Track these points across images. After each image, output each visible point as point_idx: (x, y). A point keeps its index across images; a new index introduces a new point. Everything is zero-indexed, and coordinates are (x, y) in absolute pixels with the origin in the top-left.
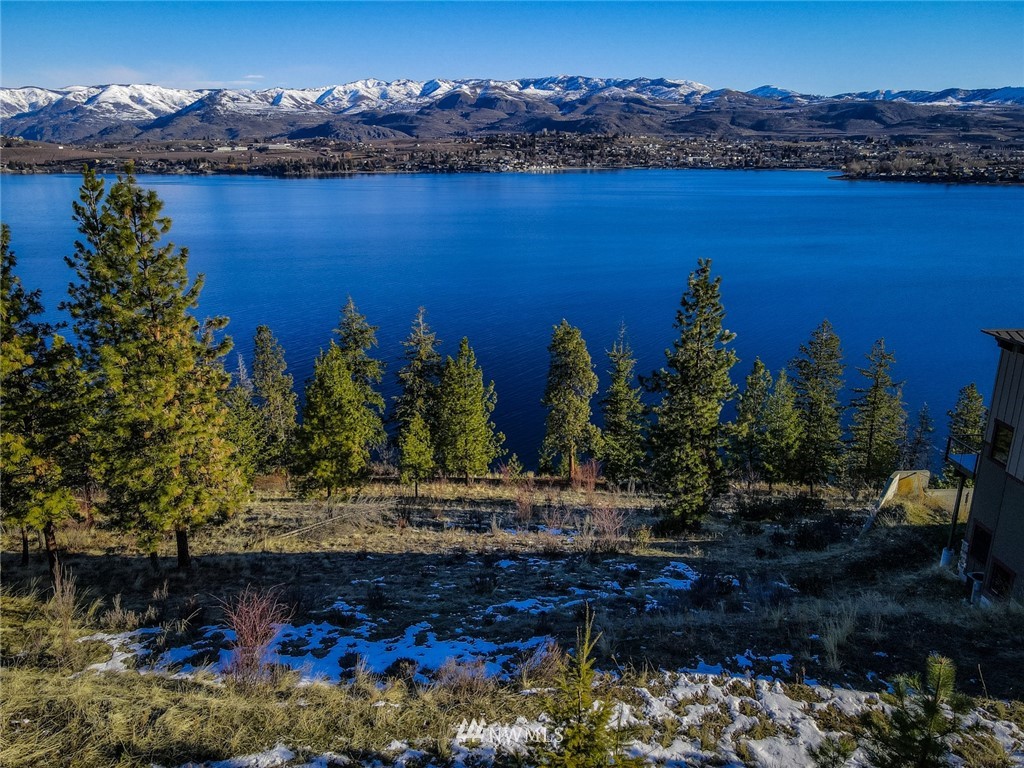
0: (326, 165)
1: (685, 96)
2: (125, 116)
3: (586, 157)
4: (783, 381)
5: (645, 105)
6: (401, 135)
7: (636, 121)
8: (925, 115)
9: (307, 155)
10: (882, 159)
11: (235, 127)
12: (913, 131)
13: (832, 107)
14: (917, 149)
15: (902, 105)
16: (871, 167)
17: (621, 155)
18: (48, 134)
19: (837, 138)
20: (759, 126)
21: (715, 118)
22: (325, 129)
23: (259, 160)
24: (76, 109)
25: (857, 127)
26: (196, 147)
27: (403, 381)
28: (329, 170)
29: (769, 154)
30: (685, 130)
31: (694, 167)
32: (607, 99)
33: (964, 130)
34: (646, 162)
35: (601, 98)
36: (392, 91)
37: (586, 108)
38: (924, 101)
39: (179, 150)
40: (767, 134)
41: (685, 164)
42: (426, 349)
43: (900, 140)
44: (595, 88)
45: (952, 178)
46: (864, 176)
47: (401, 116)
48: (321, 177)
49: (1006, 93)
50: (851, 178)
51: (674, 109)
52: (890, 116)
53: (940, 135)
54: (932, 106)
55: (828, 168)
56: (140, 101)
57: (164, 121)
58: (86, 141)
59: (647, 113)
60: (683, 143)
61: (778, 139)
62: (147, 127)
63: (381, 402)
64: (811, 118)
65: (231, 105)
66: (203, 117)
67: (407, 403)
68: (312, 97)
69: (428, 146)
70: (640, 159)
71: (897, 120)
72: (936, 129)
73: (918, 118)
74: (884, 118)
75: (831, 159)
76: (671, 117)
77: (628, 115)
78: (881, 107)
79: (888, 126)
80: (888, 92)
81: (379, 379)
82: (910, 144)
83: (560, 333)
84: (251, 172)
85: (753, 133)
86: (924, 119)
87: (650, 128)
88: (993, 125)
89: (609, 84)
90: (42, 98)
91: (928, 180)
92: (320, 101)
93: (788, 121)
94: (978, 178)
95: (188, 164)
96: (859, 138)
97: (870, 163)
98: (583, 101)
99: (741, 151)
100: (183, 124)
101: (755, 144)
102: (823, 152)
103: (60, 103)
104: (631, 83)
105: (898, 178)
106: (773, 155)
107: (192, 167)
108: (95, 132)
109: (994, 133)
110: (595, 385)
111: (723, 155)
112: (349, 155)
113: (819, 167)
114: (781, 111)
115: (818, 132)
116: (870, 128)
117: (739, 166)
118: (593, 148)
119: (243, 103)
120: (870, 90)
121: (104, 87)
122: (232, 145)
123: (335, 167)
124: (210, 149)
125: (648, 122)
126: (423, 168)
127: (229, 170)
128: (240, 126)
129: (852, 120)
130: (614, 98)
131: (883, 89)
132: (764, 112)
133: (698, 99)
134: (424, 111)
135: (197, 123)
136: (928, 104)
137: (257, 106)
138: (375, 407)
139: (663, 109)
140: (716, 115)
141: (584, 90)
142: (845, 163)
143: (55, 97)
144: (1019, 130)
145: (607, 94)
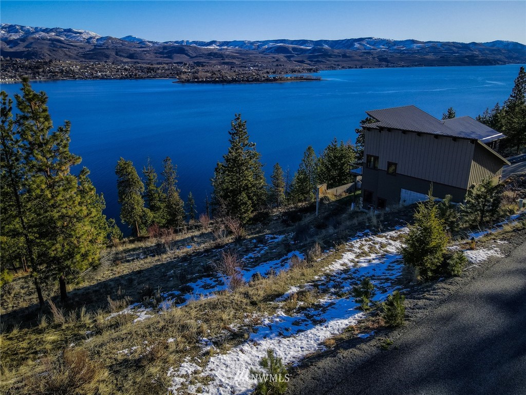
1: (87, 39)
3: (34, 74)
5: (64, 43)
7: (60, 53)
8: (206, 52)
10: (193, 73)
12: (202, 60)
13: (165, 48)
14: (206, 68)
15: (195, 47)
16: (190, 76)
17: (57, 72)
19: (171, 63)
20: (131, 56)
21: (107, 52)
25: (178, 58)
29: (140, 71)
30: (91, 59)
31: (102, 78)
32: (38, 39)
33: (222, 60)
34: (74, 76)
35: (34, 38)
37: (25, 44)
38: (204, 46)
40: (136, 60)
41: (97, 77)
43: (198, 64)
44: (28, 32)
45: (224, 81)
46: (188, 81)
49: (235, 43)
50: (183, 82)
51: (81, 46)
52: (191, 52)
53: (214, 62)
54: (208, 48)
55: (170, 78)
59: (66, 48)
60: (93, 65)
61: (143, 63)
64: (156, 53)
70: (69, 74)
71: (194, 55)
72: (211, 59)
73: (203, 54)
74: (189, 54)
75: (171, 73)
76: (81, 50)
77: (54, 48)
78: (186, 48)
79: (192, 57)
80: (187, 41)
82: (203, 66)
85: (129, 60)
86: (206, 54)
87: (70, 57)
88: (234, 57)
89: (37, 30)
91: (215, 82)
93: (145, 54)
94: (234, 81)
96: (181, 63)
97: (188, 75)
98: (23, 40)
99: (126, 69)
101: (132, 66)
102: (166, 70)
104: (52, 30)
105: (202, 82)
106: (142, 71)
109: (234, 61)
111: (117, 72)
113: (166, 77)
114: (140, 49)
115: (160, 60)
116: (183, 58)
117: (126, 78)
118: (38, 68)
120: (180, 40)
125: (68, 53)
129: (175, 54)
130: (43, 39)
131: (185, 40)
132: (132, 49)
133: (94, 41)
136: (206, 47)
139: (76, 46)
140: (107, 50)
141: (22, 33)
142: (178, 75)
144: (243, 59)
145: (37, 36)
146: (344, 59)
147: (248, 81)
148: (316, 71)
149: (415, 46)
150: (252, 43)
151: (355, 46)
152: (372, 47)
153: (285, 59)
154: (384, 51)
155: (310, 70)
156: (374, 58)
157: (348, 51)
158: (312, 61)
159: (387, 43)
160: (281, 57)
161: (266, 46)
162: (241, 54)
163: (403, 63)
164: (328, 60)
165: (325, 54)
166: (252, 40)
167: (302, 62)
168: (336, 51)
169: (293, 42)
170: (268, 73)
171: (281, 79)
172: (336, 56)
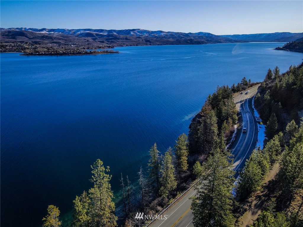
10: (34, 49)
12: (38, 40)
13: (9, 32)
14: (42, 46)
15: (31, 32)
16: (32, 51)
19: (15, 42)
25: (20, 39)
33: (52, 40)
38: (37, 31)
43: (36, 43)
45: (57, 54)
46: (32, 54)
49: (58, 30)
50: (27, 55)
52: (29, 35)
53: (46, 41)
54: (41, 33)
55: (17, 52)
64: (3, 35)
71: (32, 37)
72: (44, 40)
73: (38, 36)
74: (28, 36)
75: (17, 49)
78: (26, 33)
79: (30, 39)
80: (25, 28)
82: (39, 44)
86: (40, 37)
88: (60, 39)
91: (51, 55)
94: (64, 54)
96: (23, 42)
102: (13, 46)
105: (42, 54)
109: (60, 41)
113: (14, 51)
116: (25, 39)
120: (20, 27)
129: (17, 36)
136: (39, 32)
142: (22, 50)
144: (66, 40)
146: (127, 41)
148: (113, 47)
149: (162, 34)
150: (70, 31)
151: (131, 34)
152: (140, 34)
153: (93, 40)
154: (147, 36)
155: (109, 47)
156: (143, 40)
157: (128, 36)
158: (108, 42)
159: (148, 32)
160: (90, 39)
161: (79, 33)
162: (64, 37)
163: (158, 43)
164: (117, 41)
165: (116, 38)
166: (70, 29)
167: (103, 42)
168: (122, 36)
169: (95, 30)
171: (95, 52)
172: (122, 39)
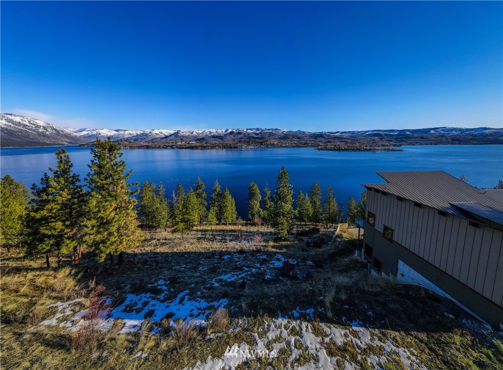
0: (203, 147)
1: (282, 132)
2: (158, 136)
3: (261, 145)
4: (307, 197)
5: (274, 134)
6: (220, 140)
7: (272, 137)
8: (333, 137)
9: (198, 144)
10: (325, 146)
11: (182, 138)
12: (331, 140)
13: (314, 134)
14: (332, 144)
15: (328, 135)
16: (323, 147)
17: (269, 144)
18: (140, 140)
19: (315, 141)
20: (298, 138)
21: (289, 136)
22: (203, 139)
23: (187, 145)
24: (147, 135)
25: (319, 139)
26: (173, 143)
27: (212, 198)
28: (203, 148)
29: (301, 144)
31: (285, 147)
32: (265, 133)
33: (341, 140)
36: (218, 131)
38: (332, 134)
39: (169, 143)
40: (301, 140)
41: (283, 146)
42: (218, 189)
43: (328, 142)
44: (263, 130)
45: (340, 149)
46: (322, 149)
47: (220, 136)
48: (201, 149)
49: (349, 132)
50: (319, 149)
51: (280, 135)
52: (325, 136)
54: (334, 135)
55: (314, 147)
56: (161, 133)
57: (166, 137)
58: (148, 142)
59: (274, 136)
60: (282, 141)
61: (303, 141)
62: (162, 138)
63: (206, 203)
64: (309, 137)
65: (182, 134)
66: (175, 136)
67: (213, 203)
68: (200, 132)
69: (226, 142)
70: (273, 145)
71: (327, 138)
72: (336, 140)
73: (331, 137)
77: (270, 136)
79: (325, 139)
81: (206, 197)
82: (331, 142)
83: (251, 185)
84: (186, 148)
87: (275, 139)
88: (347, 139)
89: (266, 129)
90: (139, 132)
91: (335, 150)
92: (202, 133)
93: (304, 137)
94: (345, 150)
95: (171, 146)
96: (320, 141)
98: (260, 133)
99: (295, 143)
100: (171, 138)
101: (298, 142)
102: (313, 144)
103: (143, 133)
104: (271, 129)
105: (329, 150)
107: (172, 147)
108: (150, 139)
110: (261, 198)
111: (291, 144)
112: (208, 145)
113: (312, 147)
114: (303, 135)
115: (311, 140)
116: (322, 139)
117: (295, 147)
118: (263, 143)
119: (185, 133)
120: (321, 131)
121: (153, 130)
122: (181, 142)
123: (205, 147)
124: (176, 143)
126: (225, 147)
127: (180, 147)
128: (184, 138)
130: (267, 132)
131: (324, 131)
132: (299, 135)
133: (285, 133)
134: (225, 135)
135: (174, 137)
137: (188, 134)
138: (205, 205)
139: (278, 135)
141: (260, 131)
142: (317, 146)
143: (142, 132)
144: (353, 139)
145: (265, 131)
146: (422, 140)
147: (354, 150)
148: (400, 145)
149: (487, 131)
150: (359, 132)
151: (431, 132)
152: (446, 133)
153: (379, 140)
154: (457, 135)
155: (395, 145)
156: (447, 139)
157: (425, 135)
158: (397, 141)
159: (459, 130)
160: (377, 138)
161: (367, 133)
162: (352, 137)
164: (409, 140)
165: (407, 137)
166: (359, 131)
167: (391, 141)
168: (416, 135)
169: (384, 131)
170: (366, 146)
171: (374, 150)
172: (415, 138)
